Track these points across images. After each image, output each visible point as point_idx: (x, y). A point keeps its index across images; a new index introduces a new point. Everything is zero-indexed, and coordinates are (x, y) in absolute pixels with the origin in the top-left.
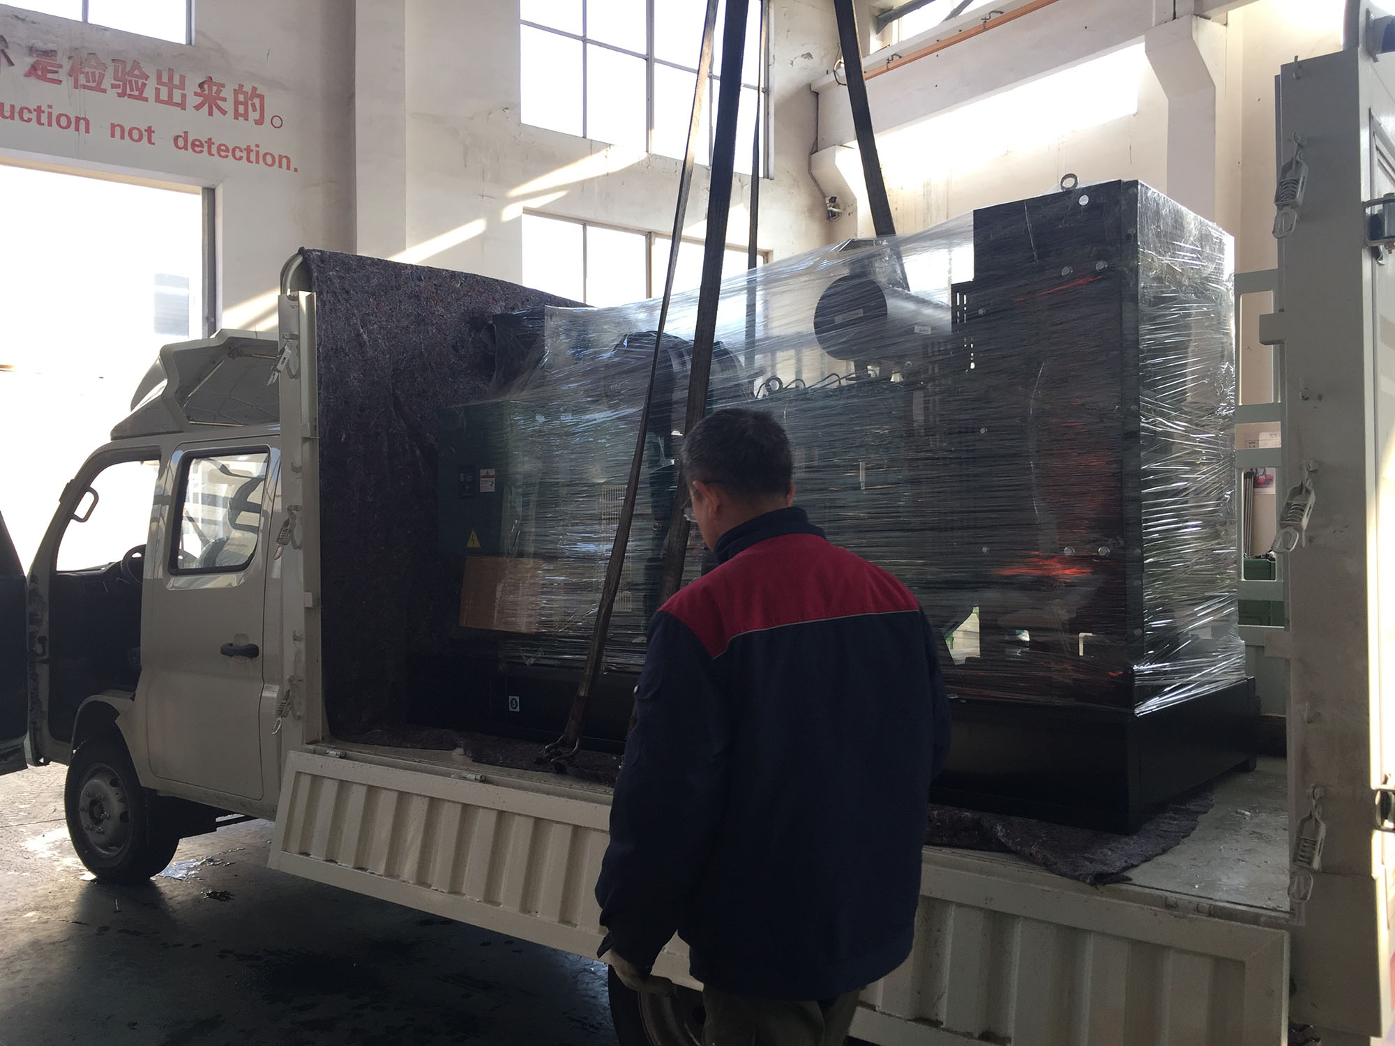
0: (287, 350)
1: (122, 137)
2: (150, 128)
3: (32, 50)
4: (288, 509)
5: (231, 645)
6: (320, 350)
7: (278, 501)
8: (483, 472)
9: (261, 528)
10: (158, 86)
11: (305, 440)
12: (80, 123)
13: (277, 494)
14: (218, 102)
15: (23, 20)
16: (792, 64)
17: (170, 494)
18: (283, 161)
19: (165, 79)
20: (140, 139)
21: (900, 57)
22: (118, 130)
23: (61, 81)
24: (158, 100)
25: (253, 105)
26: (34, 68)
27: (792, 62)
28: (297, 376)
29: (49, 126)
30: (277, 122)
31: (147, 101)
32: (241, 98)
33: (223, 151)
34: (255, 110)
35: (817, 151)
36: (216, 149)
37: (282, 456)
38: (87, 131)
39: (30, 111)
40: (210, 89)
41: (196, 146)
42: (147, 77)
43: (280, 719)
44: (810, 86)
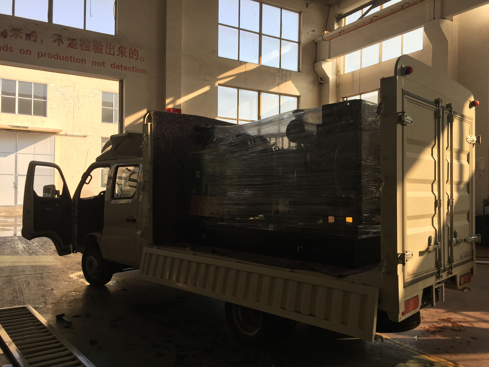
0: (145, 139)
1: (96, 65)
2: (104, 62)
3: (69, 39)
4: (145, 182)
5: (129, 219)
6: (154, 138)
7: (142, 179)
8: (197, 172)
9: (137, 186)
10: (107, 49)
11: (149, 163)
12: (83, 61)
13: (141, 177)
14: (125, 53)
15: (67, 30)
16: (308, 34)
17: (112, 177)
18: (144, 71)
19: (108, 47)
20: (101, 66)
21: (344, 31)
22: (94, 63)
23: (77, 48)
24: (106, 53)
25: (135, 54)
26: (69, 44)
27: (308, 33)
28: (147, 146)
29: (74, 62)
30: (142, 59)
31: (103, 53)
32: (131, 52)
33: (126, 68)
34: (135, 55)
35: (316, 63)
36: (123, 68)
37: (143, 166)
38: (85, 63)
39: (68, 58)
40: (122, 49)
41: (118, 67)
42: (103, 46)
43: (141, 238)
44: (314, 41)
